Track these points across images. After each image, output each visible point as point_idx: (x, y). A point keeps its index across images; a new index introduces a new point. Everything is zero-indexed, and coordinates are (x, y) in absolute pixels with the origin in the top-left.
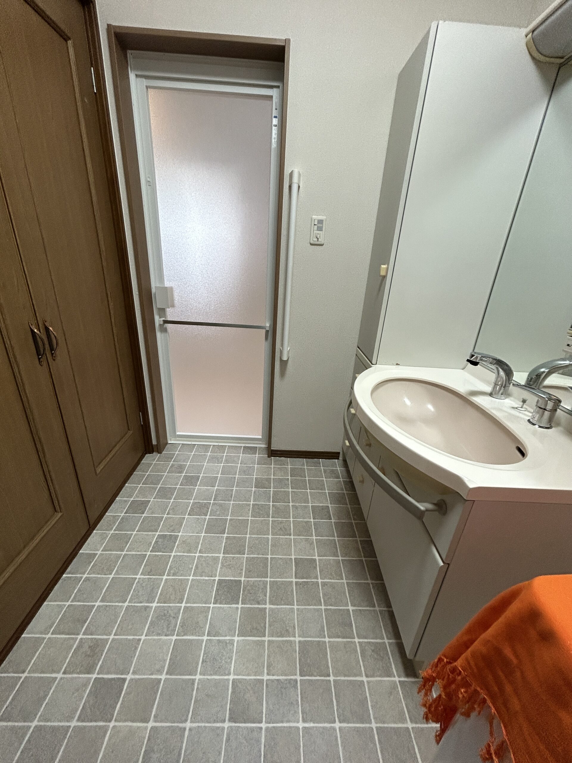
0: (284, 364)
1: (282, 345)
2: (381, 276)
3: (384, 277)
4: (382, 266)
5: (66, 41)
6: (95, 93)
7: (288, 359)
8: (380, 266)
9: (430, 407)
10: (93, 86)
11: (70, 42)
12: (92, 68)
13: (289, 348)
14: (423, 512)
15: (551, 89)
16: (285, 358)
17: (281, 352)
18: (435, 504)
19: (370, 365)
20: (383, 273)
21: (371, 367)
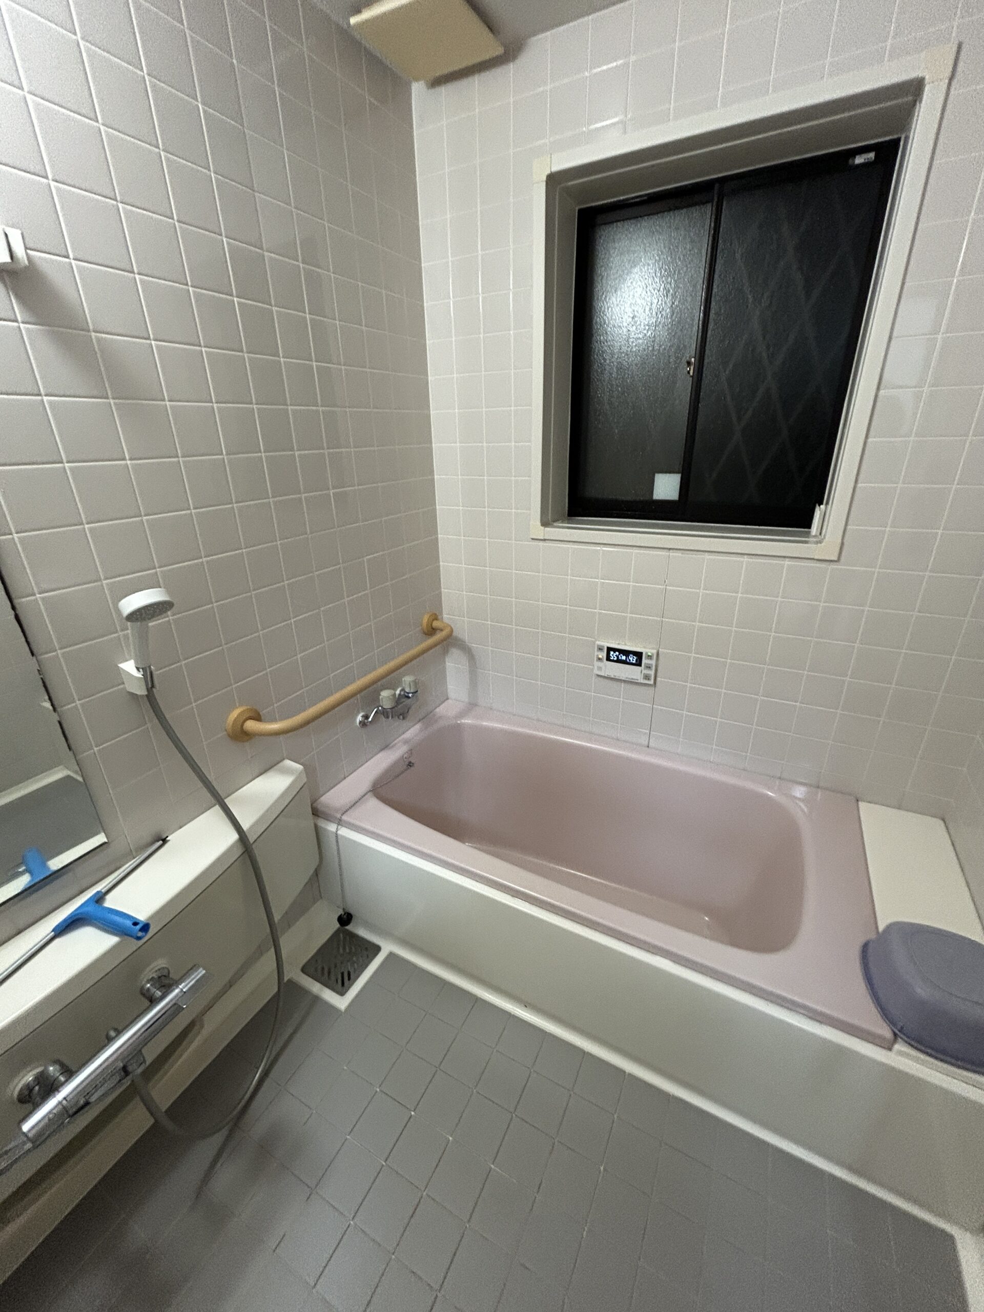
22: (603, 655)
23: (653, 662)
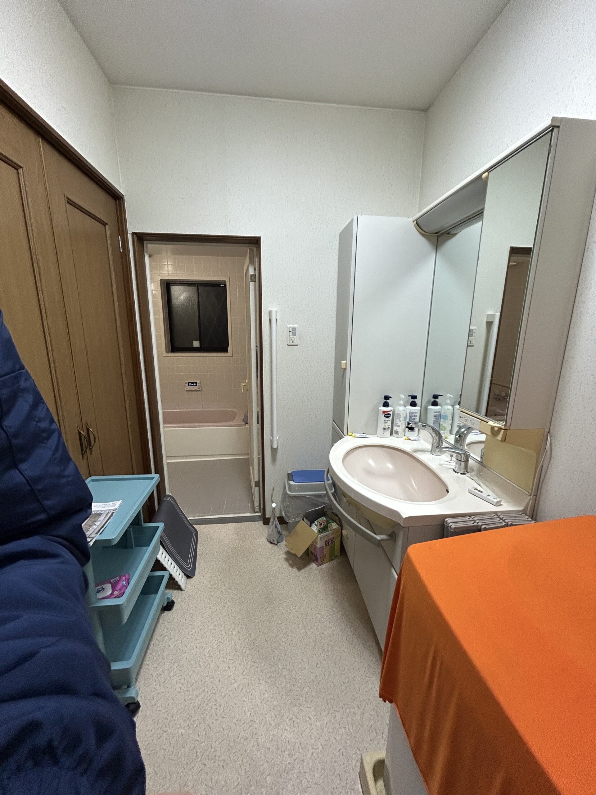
0: (274, 451)
1: (272, 435)
2: (343, 369)
3: (345, 369)
4: (343, 362)
5: (105, 226)
6: (121, 252)
7: (278, 447)
8: (341, 362)
9: (390, 466)
10: (120, 248)
11: (107, 226)
12: (120, 237)
13: (278, 437)
14: (380, 541)
15: (436, 248)
16: (275, 446)
17: (272, 441)
18: (388, 535)
19: (342, 436)
20: (343, 367)
21: (344, 437)
22: (187, 385)
23: (200, 384)
